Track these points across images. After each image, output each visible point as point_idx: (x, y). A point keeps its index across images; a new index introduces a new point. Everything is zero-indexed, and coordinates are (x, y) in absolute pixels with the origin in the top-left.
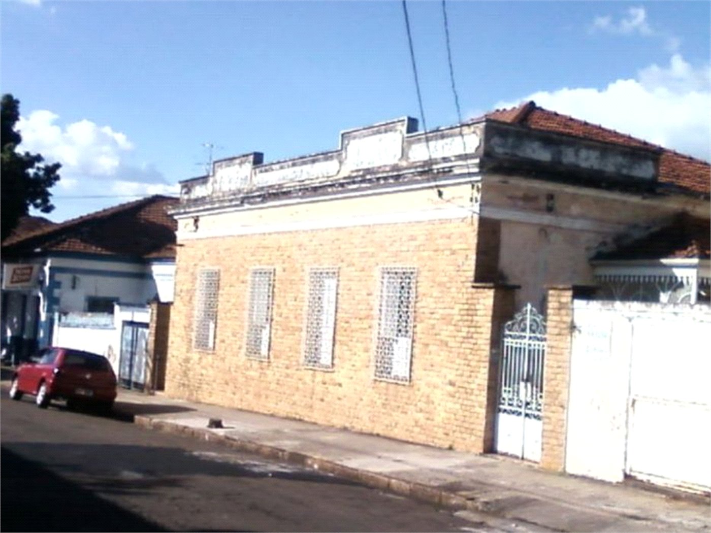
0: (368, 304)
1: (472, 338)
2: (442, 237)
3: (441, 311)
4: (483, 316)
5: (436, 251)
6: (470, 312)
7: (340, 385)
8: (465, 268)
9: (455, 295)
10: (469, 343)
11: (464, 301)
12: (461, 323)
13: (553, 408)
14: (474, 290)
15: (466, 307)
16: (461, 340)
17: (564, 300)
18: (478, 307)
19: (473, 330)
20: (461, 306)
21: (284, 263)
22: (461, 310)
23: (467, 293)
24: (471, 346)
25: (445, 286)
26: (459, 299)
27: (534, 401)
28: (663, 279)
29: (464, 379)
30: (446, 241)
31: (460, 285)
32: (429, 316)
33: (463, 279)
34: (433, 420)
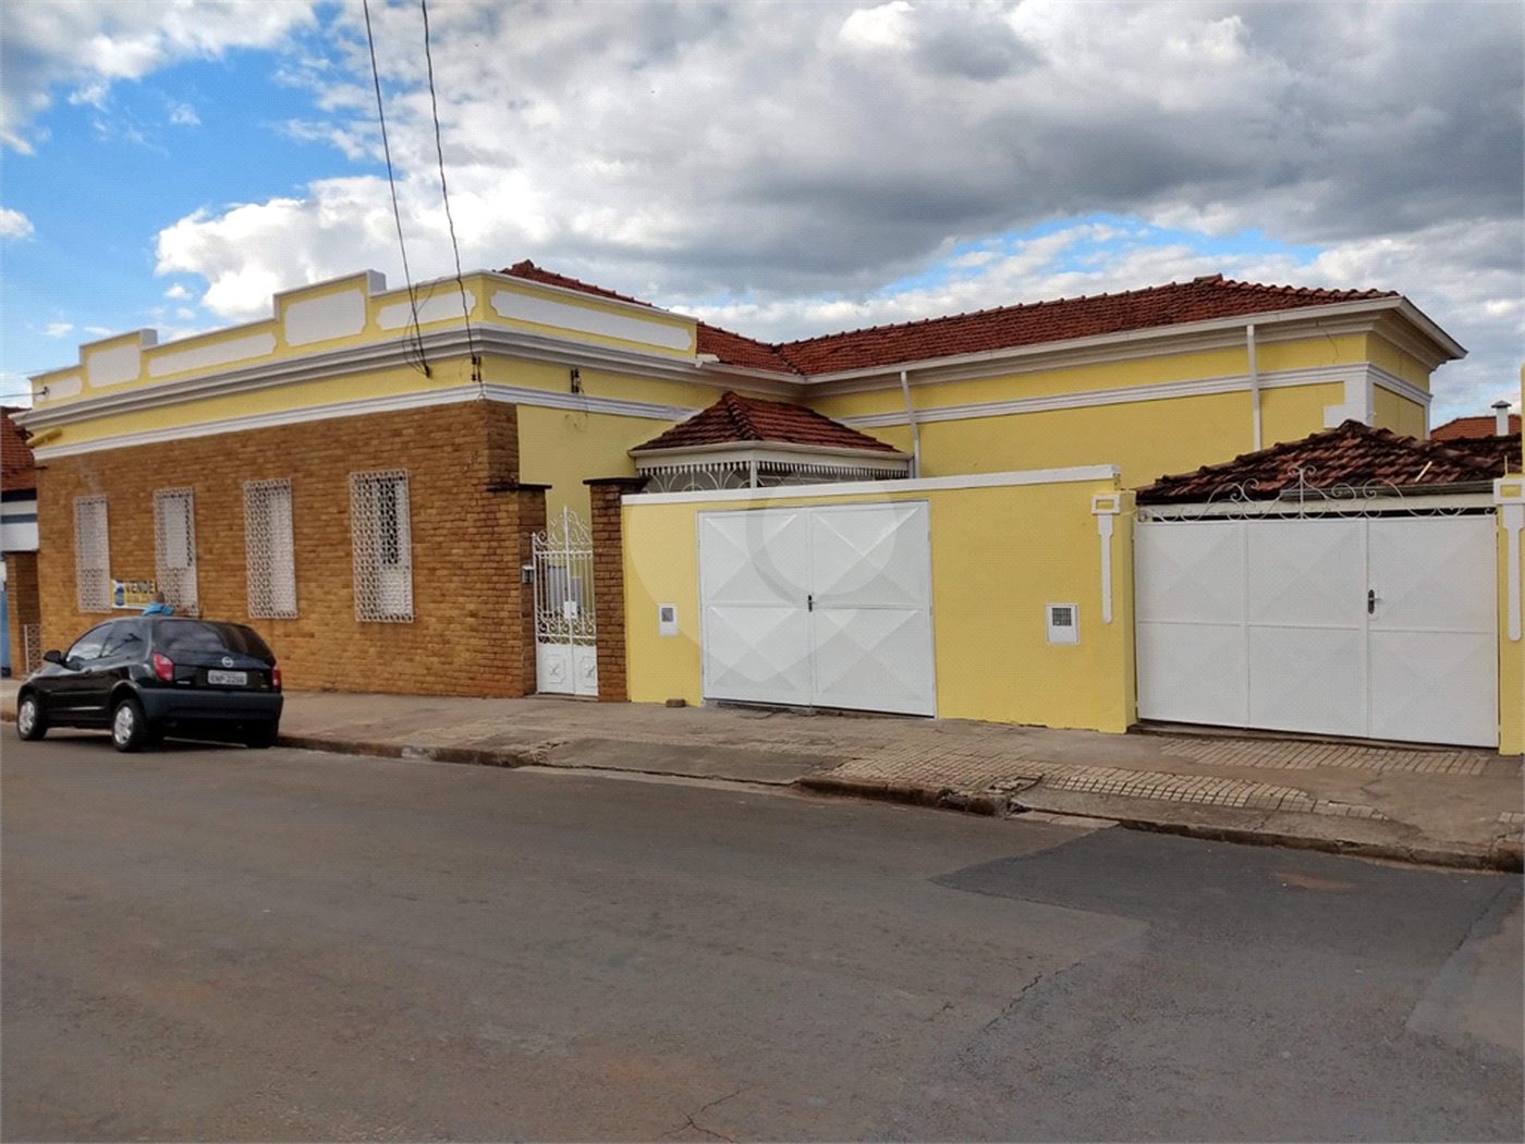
0: (342, 525)
1: (495, 554)
2: (440, 428)
3: (448, 525)
4: (508, 525)
5: (433, 447)
6: (489, 523)
7: (312, 636)
8: (477, 467)
9: (467, 502)
10: (493, 561)
11: (480, 509)
12: (477, 538)
13: (610, 628)
14: (491, 495)
15: (483, 516)
16: (481, 558)
17: (610, 497)
18: (498, 515)
19: (495, 544)
20: (475, 516)
21: (207, 480)
22: (475, 521)
23: (482, 499)
24: (495, 565)
25: (450, 493)
26: (472, 507)
27: (583, 623)
28: (716, 467)
29: (490, 606)
30: (445, 434)
31: (473, 490)
32: (432, 532)
33: (476, 481)
34: (450, 664)
